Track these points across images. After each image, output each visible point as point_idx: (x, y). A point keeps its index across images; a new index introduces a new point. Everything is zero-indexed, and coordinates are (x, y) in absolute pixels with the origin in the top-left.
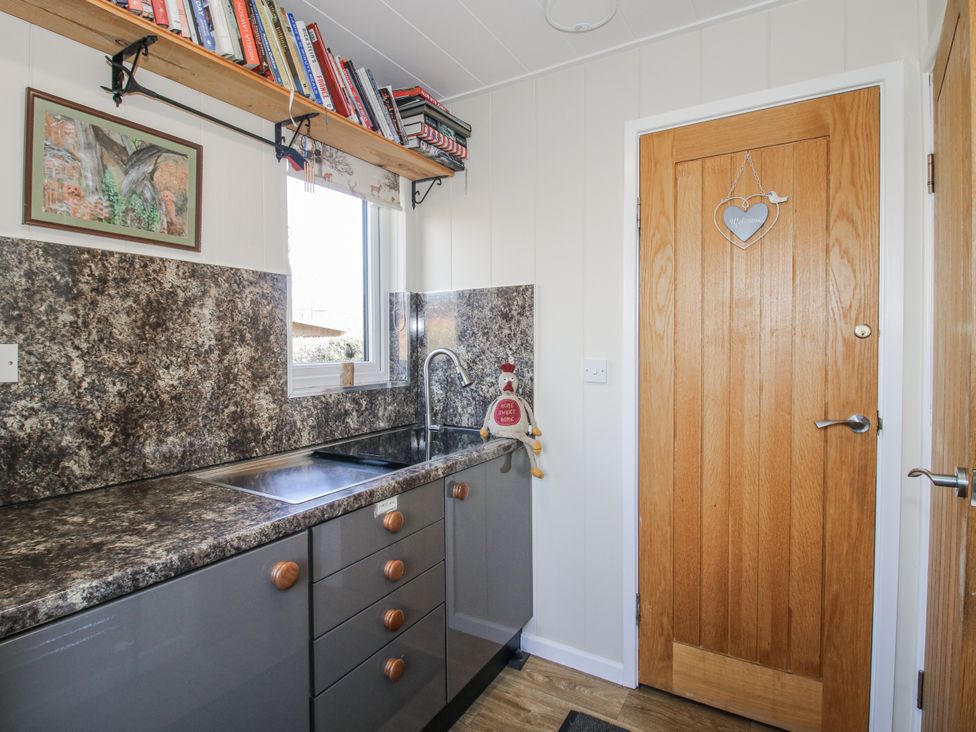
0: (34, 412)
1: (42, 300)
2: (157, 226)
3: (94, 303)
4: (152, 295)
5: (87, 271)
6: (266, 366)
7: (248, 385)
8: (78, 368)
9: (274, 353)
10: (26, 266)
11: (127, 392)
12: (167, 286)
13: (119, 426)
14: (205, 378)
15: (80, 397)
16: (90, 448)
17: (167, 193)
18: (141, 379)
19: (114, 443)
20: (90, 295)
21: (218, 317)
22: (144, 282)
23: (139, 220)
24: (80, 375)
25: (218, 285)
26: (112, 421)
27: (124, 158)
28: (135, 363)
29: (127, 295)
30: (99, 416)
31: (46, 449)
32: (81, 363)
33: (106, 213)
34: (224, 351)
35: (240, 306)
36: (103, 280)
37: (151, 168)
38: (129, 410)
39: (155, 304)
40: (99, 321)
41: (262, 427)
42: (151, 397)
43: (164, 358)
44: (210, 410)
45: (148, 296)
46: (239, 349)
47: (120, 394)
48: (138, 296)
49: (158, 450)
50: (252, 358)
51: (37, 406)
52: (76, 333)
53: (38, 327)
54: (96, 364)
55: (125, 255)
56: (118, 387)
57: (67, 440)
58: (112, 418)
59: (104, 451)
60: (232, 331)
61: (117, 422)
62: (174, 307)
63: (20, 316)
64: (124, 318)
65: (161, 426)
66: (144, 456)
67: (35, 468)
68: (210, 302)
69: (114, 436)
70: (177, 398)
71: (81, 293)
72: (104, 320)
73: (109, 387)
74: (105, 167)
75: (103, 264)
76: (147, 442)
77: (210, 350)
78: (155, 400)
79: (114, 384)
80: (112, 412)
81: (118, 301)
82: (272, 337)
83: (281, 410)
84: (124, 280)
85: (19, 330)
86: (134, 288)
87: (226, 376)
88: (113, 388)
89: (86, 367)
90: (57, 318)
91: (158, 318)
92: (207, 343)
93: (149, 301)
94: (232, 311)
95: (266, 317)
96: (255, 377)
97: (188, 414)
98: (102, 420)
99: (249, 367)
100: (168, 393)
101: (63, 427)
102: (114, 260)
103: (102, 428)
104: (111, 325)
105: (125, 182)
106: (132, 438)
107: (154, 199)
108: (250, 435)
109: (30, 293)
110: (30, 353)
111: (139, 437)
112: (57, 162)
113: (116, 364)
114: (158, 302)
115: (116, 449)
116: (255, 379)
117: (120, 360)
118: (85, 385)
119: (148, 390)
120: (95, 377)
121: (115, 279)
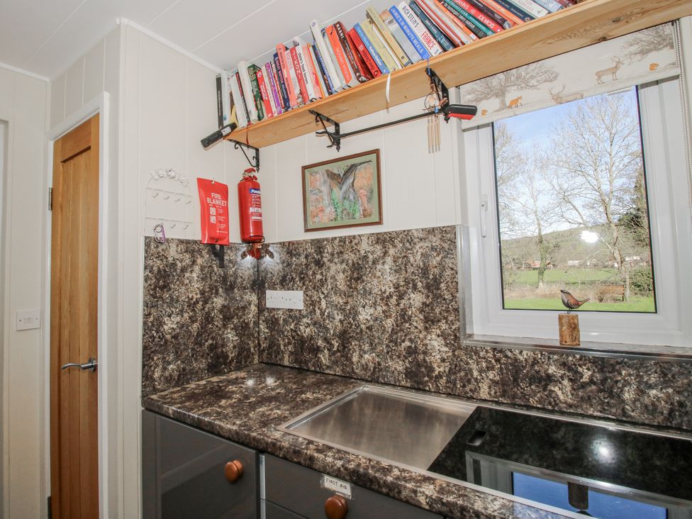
0: (308, 325)
1: (311, 269)
2: (357, 215)
6: (437, 311)
7: (421, 326)
9: (445, 299)
11: (344, 320)
14: (387, 317)
17: (361, 191)
19: (338, 350)
21: (395, 271)
23: (348, 214)
24: (324, 308)
25: (395, 246)
27: (340, 181)
28: (347, 303)
29: (343, 262)
30: (332, 332)
33: (334, 216)
34: (401, 297)
35: (412, 260)
37: (352, 180)
41: (435, 366)
44: (391, 341)
46: (412, 295)
47: (341, 322)
50: (424, 303)
51: (309, 322)
55: (341, 237)
57: (320, 343)
60: (407, 282)
61: (339, 337)
64: (341, 274)
68: (389, 260)
70: (370, 328)
74: (332, 190)
75: (332, 246)
77: (390, 296)
81: (339, 265)
82: (442, 285)
83: (454, 355)
86: (346, 256)
87: (403, 316)
88: (339, 317)
91: (358, 274)
92: (388, 291)
94: (406, 265)
95: (436, 267)
96: (426, 320)
97: (376, 341)
99: (421, 311)
100: (365, 324)
101: (318, 335)
102: (337, 242)
104: (336, 280)
105: (341, 194)
107: (354, 198)
108: (423, 369)
110: (307, 295)
112: (314, 197)
113: (339, 303)
116: (426, 322)
117: (341, 301)
121: (337, 253)
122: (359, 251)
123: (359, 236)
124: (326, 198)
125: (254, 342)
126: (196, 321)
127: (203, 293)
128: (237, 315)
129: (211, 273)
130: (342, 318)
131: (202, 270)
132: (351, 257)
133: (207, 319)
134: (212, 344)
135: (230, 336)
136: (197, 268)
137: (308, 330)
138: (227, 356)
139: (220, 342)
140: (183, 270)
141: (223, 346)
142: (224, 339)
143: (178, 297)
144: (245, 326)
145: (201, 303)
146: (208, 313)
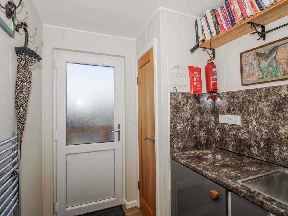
0: (244, 133)
1: (246, 105)
2: (279, 74)
3: (258, 104)
4: (277, 100)
5: (256, 95)
8: (254, 123)
10: (242, 97)
11: (268, 132)
12: (283, 95)
13: (266, 143)
15: (254, 131)
16: (257, 146)
17: (282, 60)
18: (273, 129)
19: (264, 148)
20: (257, 102)
22: (274, 95)
23: (272, 74)
24: (255, 125)
26: (264, 141)
27: (265, 57)
28: (271, 123)
29: (268, 101)
30: (260, 138)
31: (247, 143)
32: (255, 122)
36: (260, 97)
37: (275, 55)
38: (269, 138)
39: (278, 102)
40: (260, 109)
42: (277, 136)
43: (282, 122)
45: (275, 100)
48: (271, 100)
49: (280, 156)
51: (245, 131)
52: (253, 113)
53: (245, 111)
54: (259, 122)
55: (267, 88)
56: (265, 130)
57: (252, 142)
58: (264, 140)
59: (261, 149)
61: (265, 141)
62: (286, 103)
63: (241, 109)
64: (267, 108)
65: (281, 147)
66: (274, 156)
67: (245, 147)
69: (264, 146)
71: (254, 102)
72: (261, 109)
73: (263, 130)
74: (260, 63)
75: (261, 93)
76: (276, 151)
78: (278, 137)
79: (264, 129)
80: (264, 138)
81: (265, 103)
84: (267, 96)
85: (241, 112)
86: (270, 98)
88: (264, 130)
89: (256, 123)
90: (249, 109)
91: (279, 107)
93: (276, 102)
98: (261, 139)
100: (284, 136)
101: (251, 138)
102: (263, 90)
103: (261, 142)
104: (263, 110)
105: (266, 64)
106: (270, 148)
107: (276, 65)
109: (243, 103)
110: (243, 118)
111: (272, 148)
112: (248, 68)
113: (265, 123)
114: (279, 102)
115: (265, 150)
117: (266, 122)
118: (256, 128)
119: (276, 133)
120: (258, 126)
121: (264, 96)
122: (280, 95)
123: (280, 86)
124: (256, 67)
125: (213, 138)
126: (189, 126)
127: (191, 115)
128: (205, 125)
129: (194, 107)
130: (267, 131)
131: (191, 105)
132: (274, 98)
133: (193, 126)
134: (195, 137)
135: (202, 134)
136: (189, 104)
137: (244, 135)
138: (201, 143)
139: (198, 136)
140: (184, 105)
141: (200, 138)
142: (200, 135)
143: (182, 116)
144: (209, 130)
145: (191, 119)
146: (194, 123)
